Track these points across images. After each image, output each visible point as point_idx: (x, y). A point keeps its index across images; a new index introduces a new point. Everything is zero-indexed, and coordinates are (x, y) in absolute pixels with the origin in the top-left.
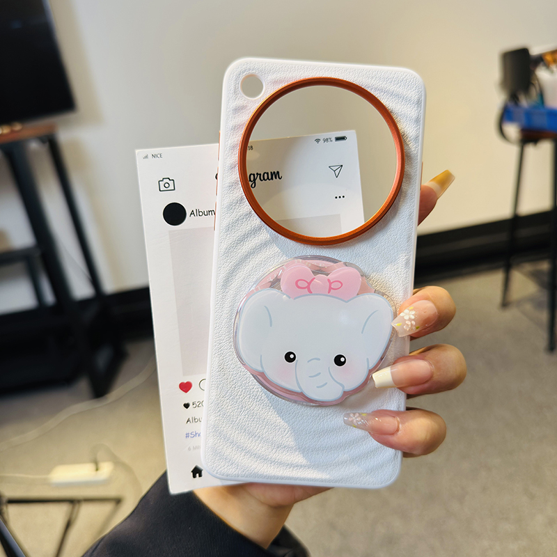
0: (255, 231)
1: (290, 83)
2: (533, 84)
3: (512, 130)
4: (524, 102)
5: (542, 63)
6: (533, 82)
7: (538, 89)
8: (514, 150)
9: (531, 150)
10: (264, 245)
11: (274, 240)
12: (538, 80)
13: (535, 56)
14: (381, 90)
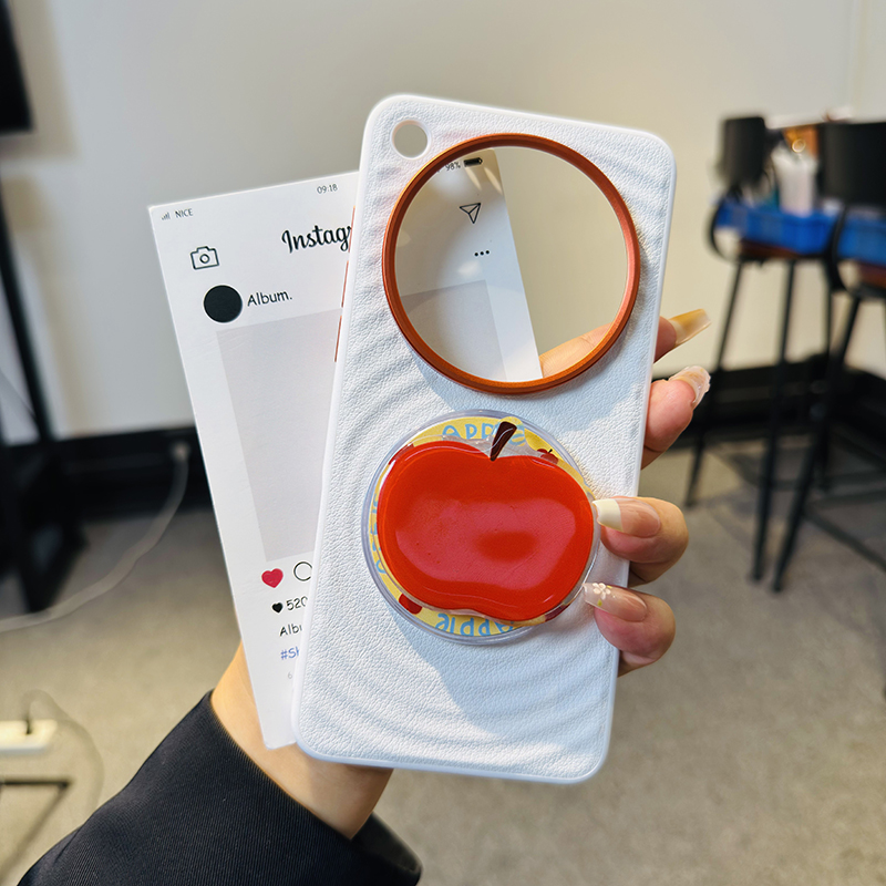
0: (401, 366)
1: (469, 139)
2: (766, 174)
3: (729, 239)
4: (750, 199)
5: (781, 142)
6: (767, 171)
7: (772, 181)
8: (726, 269)
9: (752, 273)
10: (415, 388)
11: (431, 382)
12: (773, 167)
13: (772, 130)
14: (610, 163)
